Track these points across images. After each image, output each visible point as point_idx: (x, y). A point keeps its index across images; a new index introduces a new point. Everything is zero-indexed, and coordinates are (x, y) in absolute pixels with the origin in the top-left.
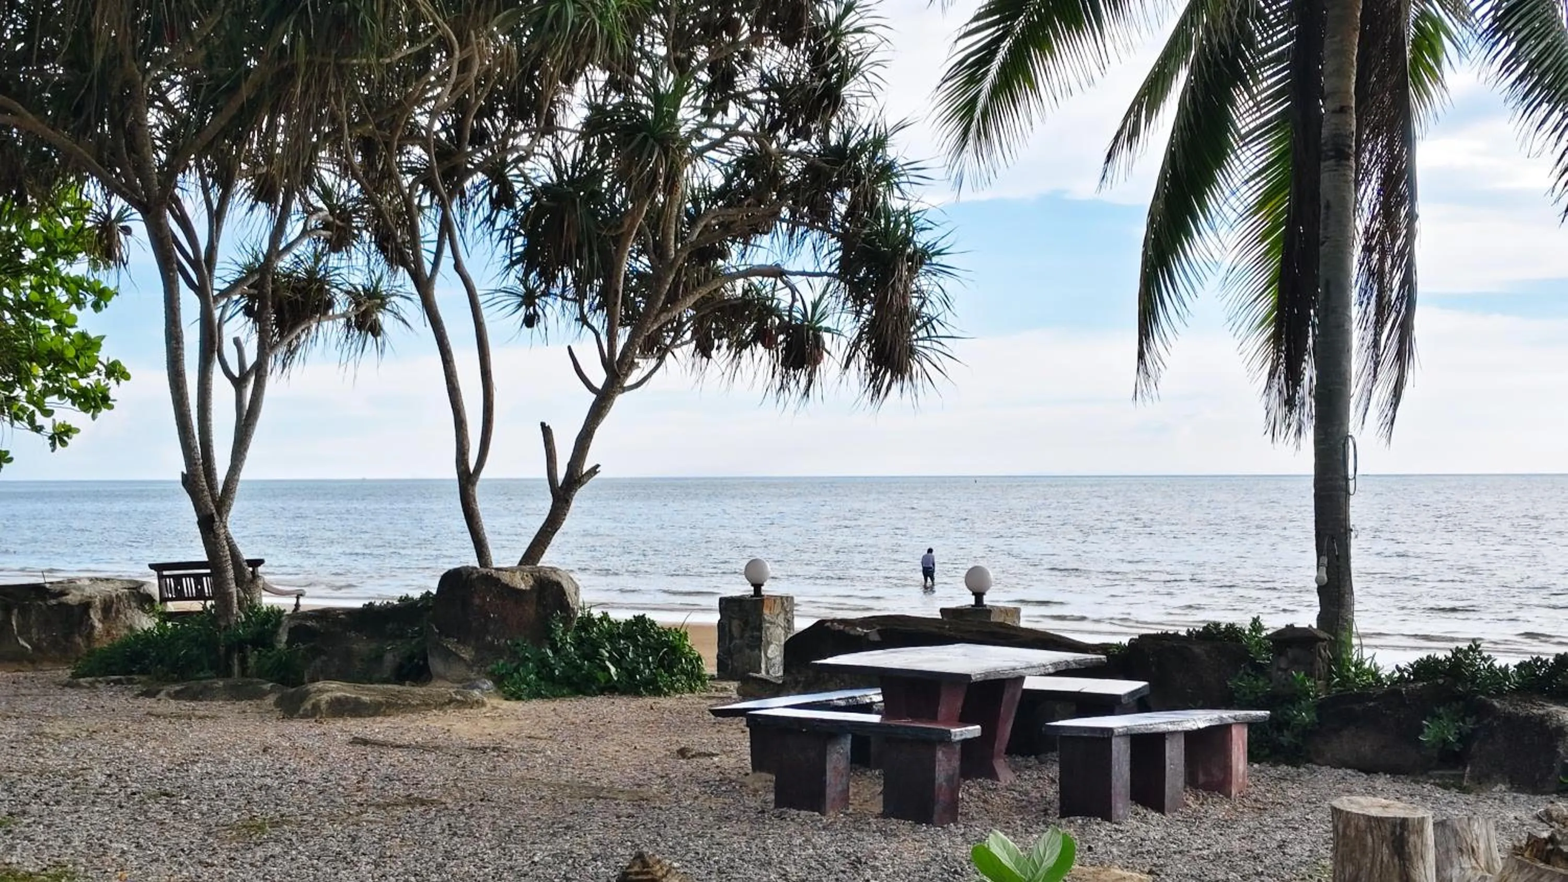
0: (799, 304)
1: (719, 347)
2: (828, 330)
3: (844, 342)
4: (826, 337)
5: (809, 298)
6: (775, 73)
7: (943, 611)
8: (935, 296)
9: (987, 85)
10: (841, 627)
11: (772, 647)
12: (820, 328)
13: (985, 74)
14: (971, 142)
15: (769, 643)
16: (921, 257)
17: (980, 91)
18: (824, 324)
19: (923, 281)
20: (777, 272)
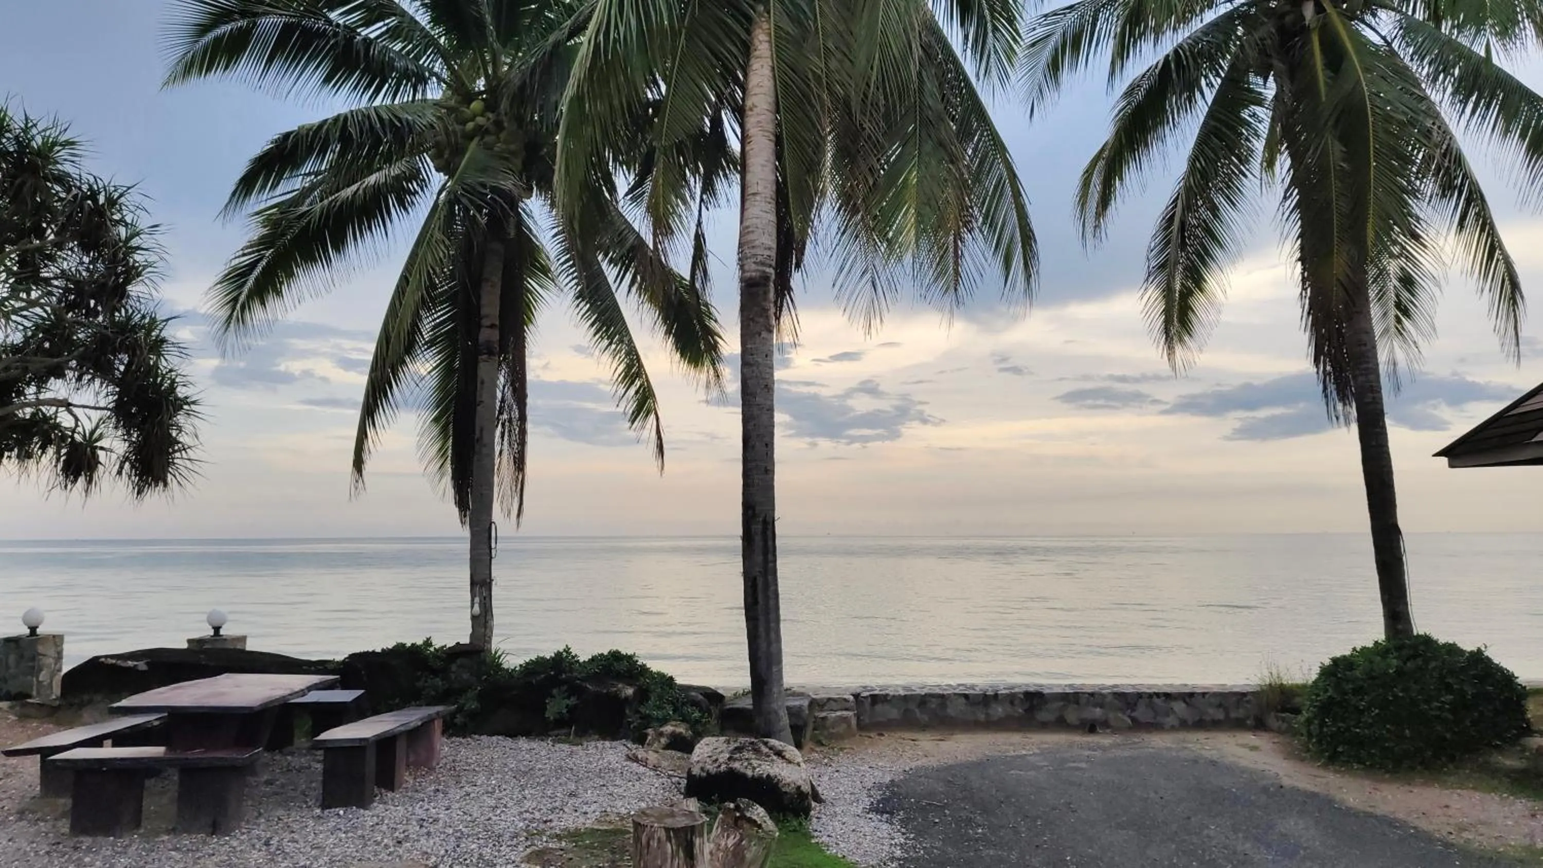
0: (80, 429)
1: (9, 457)
2: (102, 448)
3: (114, 456)
4: (101, 453)
5: (88, 427)
6: (73, 269)
7: (189, 641)
8: (187, 428)
9: (246, 290)
10: (114, 661)
11: (43, 673)
12: (96, 447)
13: (245, 282)
14: (232, 325)
15: (41, 670)
16: (179, 404)
17: (241, 293)
18: (98, 444)
19: (181, 419)
20: (67, 405)
